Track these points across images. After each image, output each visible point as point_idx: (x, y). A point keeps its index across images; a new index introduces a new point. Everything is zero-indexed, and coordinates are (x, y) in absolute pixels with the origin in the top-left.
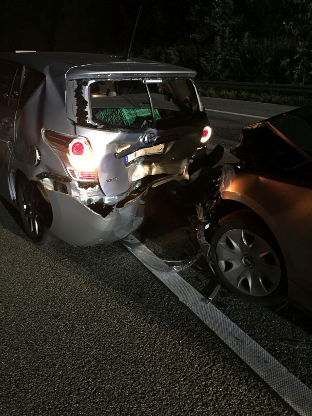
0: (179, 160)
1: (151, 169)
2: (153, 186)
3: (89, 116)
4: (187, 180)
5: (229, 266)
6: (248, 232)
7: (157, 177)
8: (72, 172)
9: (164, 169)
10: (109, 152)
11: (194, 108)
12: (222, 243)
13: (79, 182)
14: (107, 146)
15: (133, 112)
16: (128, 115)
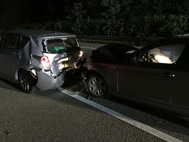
0: (73, 63)
1: (65, 66)
2: (66, 71)
3: (47, 50)
4: (76, 69)
5: (92, 89)
6: (96, 78)
7: (67, 68)
8: (43, 67)
9: (69, 65)
10: (54, 60)
11: (76, 46)
12: (90, 82)
13: (44, 70)
14: (53, 58)
15: (58, 48)
16: (57, 49)
